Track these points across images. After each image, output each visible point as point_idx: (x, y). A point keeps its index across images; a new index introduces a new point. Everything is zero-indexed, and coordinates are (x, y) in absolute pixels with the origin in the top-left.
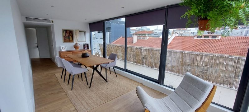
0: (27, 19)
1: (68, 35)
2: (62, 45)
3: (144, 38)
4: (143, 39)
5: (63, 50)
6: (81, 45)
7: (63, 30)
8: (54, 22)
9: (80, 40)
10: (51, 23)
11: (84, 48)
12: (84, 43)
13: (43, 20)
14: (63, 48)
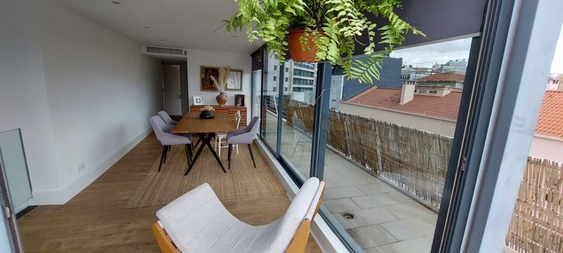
0: (149, 49)
1: (210, 77)
2: (196, 95)
3: (436, 92)
4: (432, 95)
5: (195, 104)
6: (229, 97)
7: (202, 68)
8: (187, 53)
9: (230, 87)
10: (183, 56)
11: (236, 103)
12: (237, 93)
13: (171, 50)
14: (198, 101)
